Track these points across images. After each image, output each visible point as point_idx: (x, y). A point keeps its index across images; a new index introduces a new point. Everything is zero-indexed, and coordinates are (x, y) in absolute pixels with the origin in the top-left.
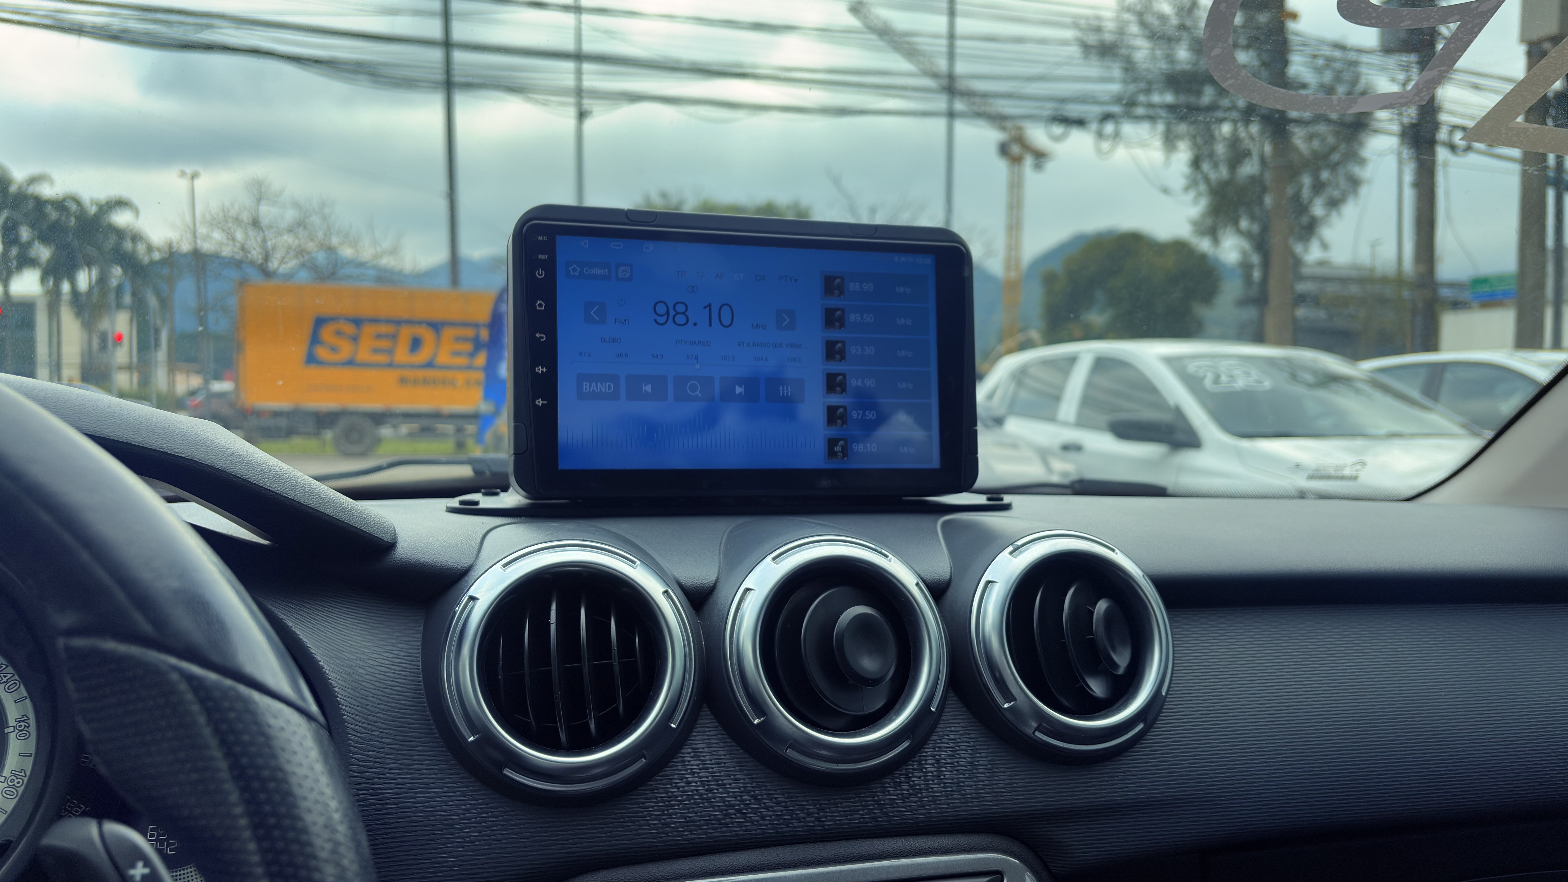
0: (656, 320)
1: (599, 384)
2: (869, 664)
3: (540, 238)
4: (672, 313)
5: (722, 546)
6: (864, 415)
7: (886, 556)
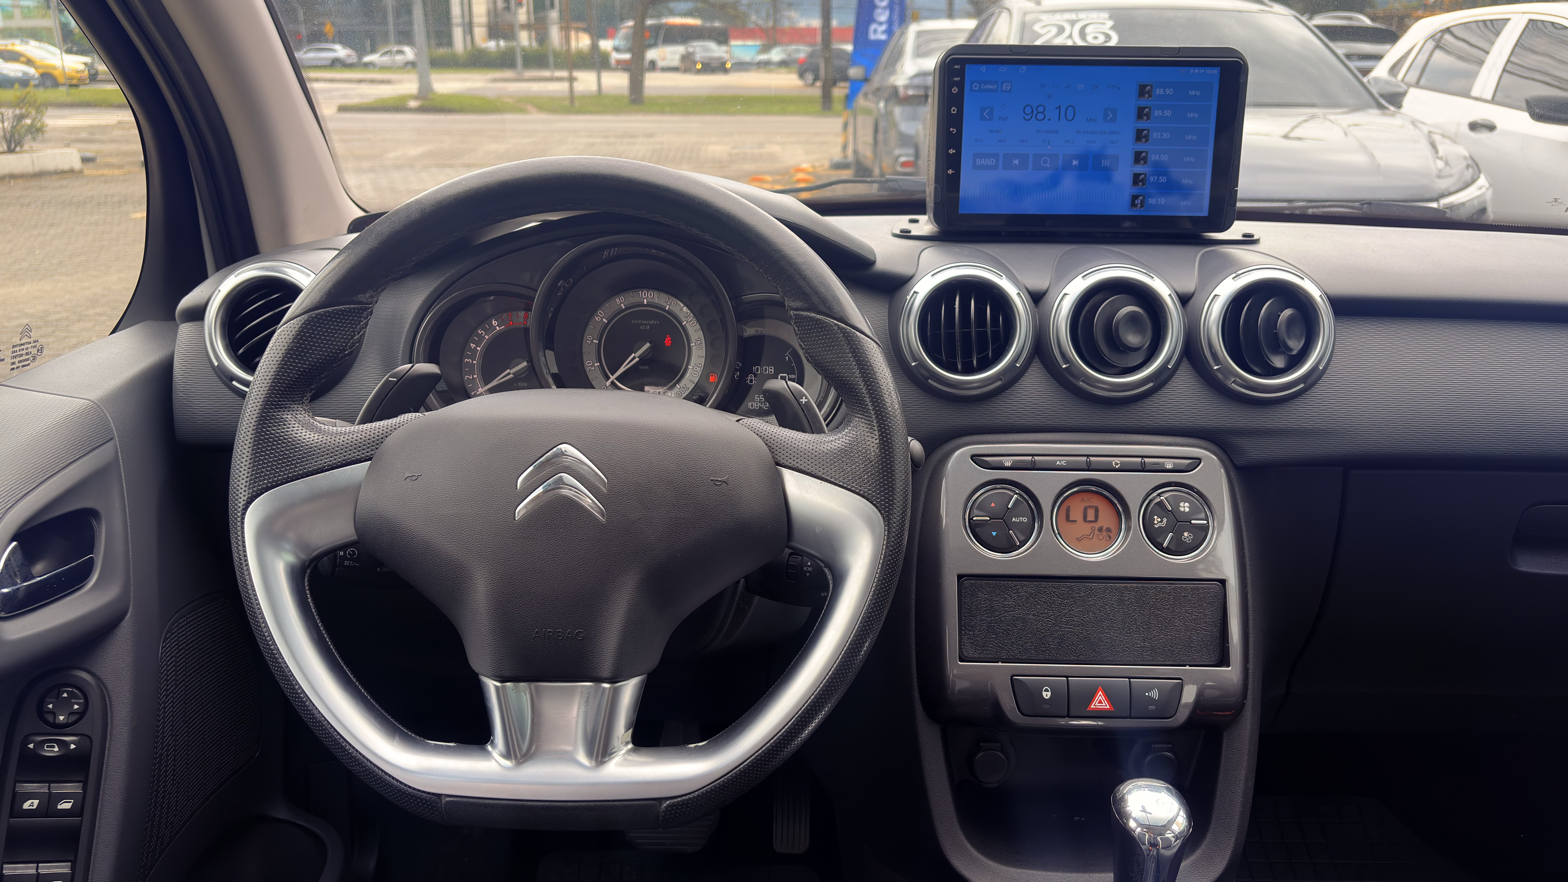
0: (1024, 118)
1: (986, 160)
2: (1132, 339)
3: (956, 67)
4: (1035, 113)
5: (1054, 266)
6: (1158, 179)
7: (1153, 278)
